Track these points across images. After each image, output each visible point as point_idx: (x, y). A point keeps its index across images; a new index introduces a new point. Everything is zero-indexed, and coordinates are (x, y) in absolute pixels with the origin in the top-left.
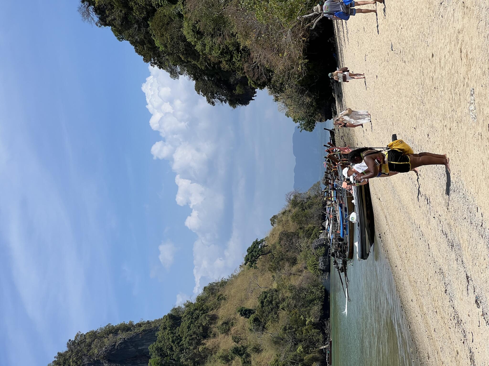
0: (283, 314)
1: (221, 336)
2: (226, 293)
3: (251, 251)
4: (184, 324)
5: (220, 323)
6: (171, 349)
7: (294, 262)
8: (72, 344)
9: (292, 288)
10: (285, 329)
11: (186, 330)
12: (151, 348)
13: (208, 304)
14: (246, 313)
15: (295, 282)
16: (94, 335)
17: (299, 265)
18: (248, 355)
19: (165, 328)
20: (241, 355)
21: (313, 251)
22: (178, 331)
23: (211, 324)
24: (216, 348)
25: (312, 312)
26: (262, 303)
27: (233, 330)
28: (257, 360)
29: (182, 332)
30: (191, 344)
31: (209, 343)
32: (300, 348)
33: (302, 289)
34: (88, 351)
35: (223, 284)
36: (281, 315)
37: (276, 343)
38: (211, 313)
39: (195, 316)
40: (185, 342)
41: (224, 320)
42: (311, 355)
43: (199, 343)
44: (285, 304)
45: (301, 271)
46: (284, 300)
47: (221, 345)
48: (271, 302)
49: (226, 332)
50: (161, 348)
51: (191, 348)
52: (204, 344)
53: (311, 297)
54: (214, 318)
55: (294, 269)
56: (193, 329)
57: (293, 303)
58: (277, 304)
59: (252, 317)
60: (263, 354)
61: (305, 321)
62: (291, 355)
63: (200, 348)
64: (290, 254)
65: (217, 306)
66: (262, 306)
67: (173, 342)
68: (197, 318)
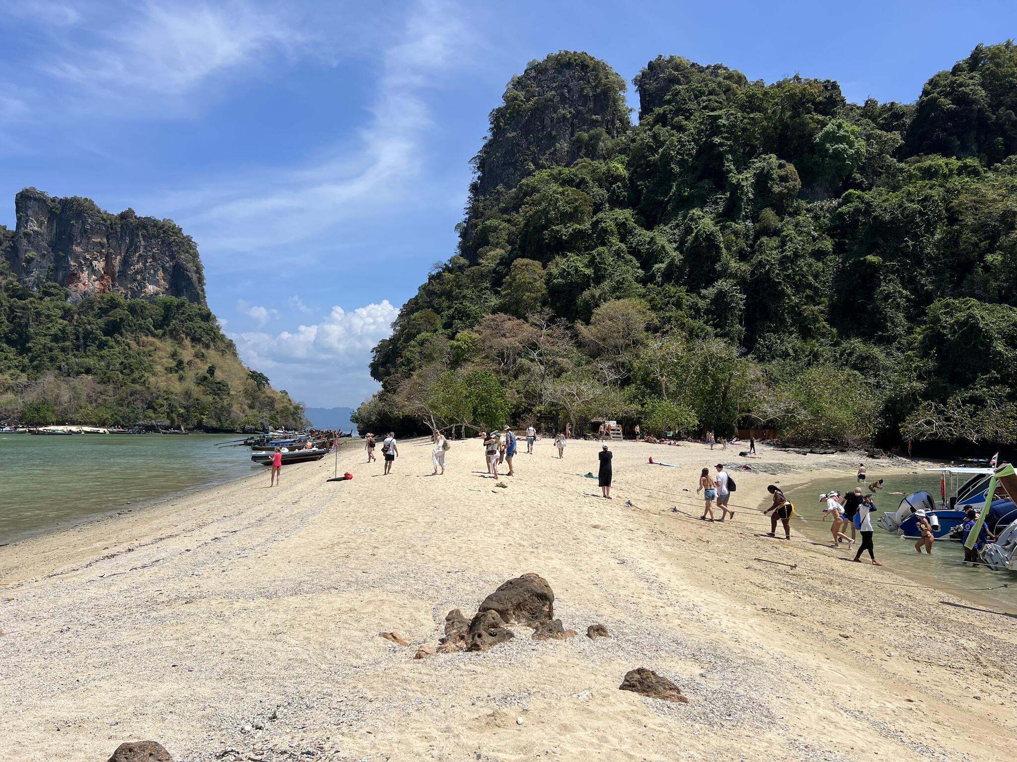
0: (210, 398)
1: (193, 351)
2: (228, 357)
3: (261, 375)
4: (203, 324)
5: (204, 351)
6: (183, 313)
7: (251, 407)
8: (188, 240)
9: (230, 405)
10: (197, 400)
11: (198, 325)
12: (184, 298)
13: (219, 343)
14: (211, 371)
15: (235, 408)
16: (196, 255)
17: (248, 411)
18: (176, 372)
19: (200, 309)
20: (177, 366)
21: (260, 421)
22: (198, 319)
23: (203, 344)
24: (184, 347)
25: (211, 420)
26: (219, 383)
27: (198, 360)
28: (173, 379)
29: (196, 322)
30: (186, 328)
31: (187, 342)
32: (182, 411)
33: (229, 413)
34: (183, 251)
35: (235, 354)
36: (209, 397)
37: (187, 393)
38: (212, 344)
39: (209, 332)
40: (189, 324)
41: (206, 354)
42: (176, 419)
43: (187, 334)
44: (218, 400)
45: (244, 412)
46: (221, 399)
47: (186, 351)
48: (219, 389)
49: (196, 355)
50: (183, 306)
51: (184, 329)
52: (186, 338)
53: (223, 419)
54: (207, 347)
55: (246, 407)
56: (199, 331)
57: (219, 406)
58: (218, 394)
59: (208, 375)
60: (178, 383)
61: (204, 415)
62: (177, 405)
63: (183, 336)
64: (257, 404)
65: (217, 349)
66: (216, 383)
67: (189, 315)
68: (208, 334)
